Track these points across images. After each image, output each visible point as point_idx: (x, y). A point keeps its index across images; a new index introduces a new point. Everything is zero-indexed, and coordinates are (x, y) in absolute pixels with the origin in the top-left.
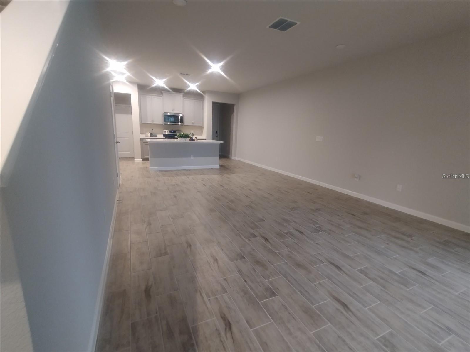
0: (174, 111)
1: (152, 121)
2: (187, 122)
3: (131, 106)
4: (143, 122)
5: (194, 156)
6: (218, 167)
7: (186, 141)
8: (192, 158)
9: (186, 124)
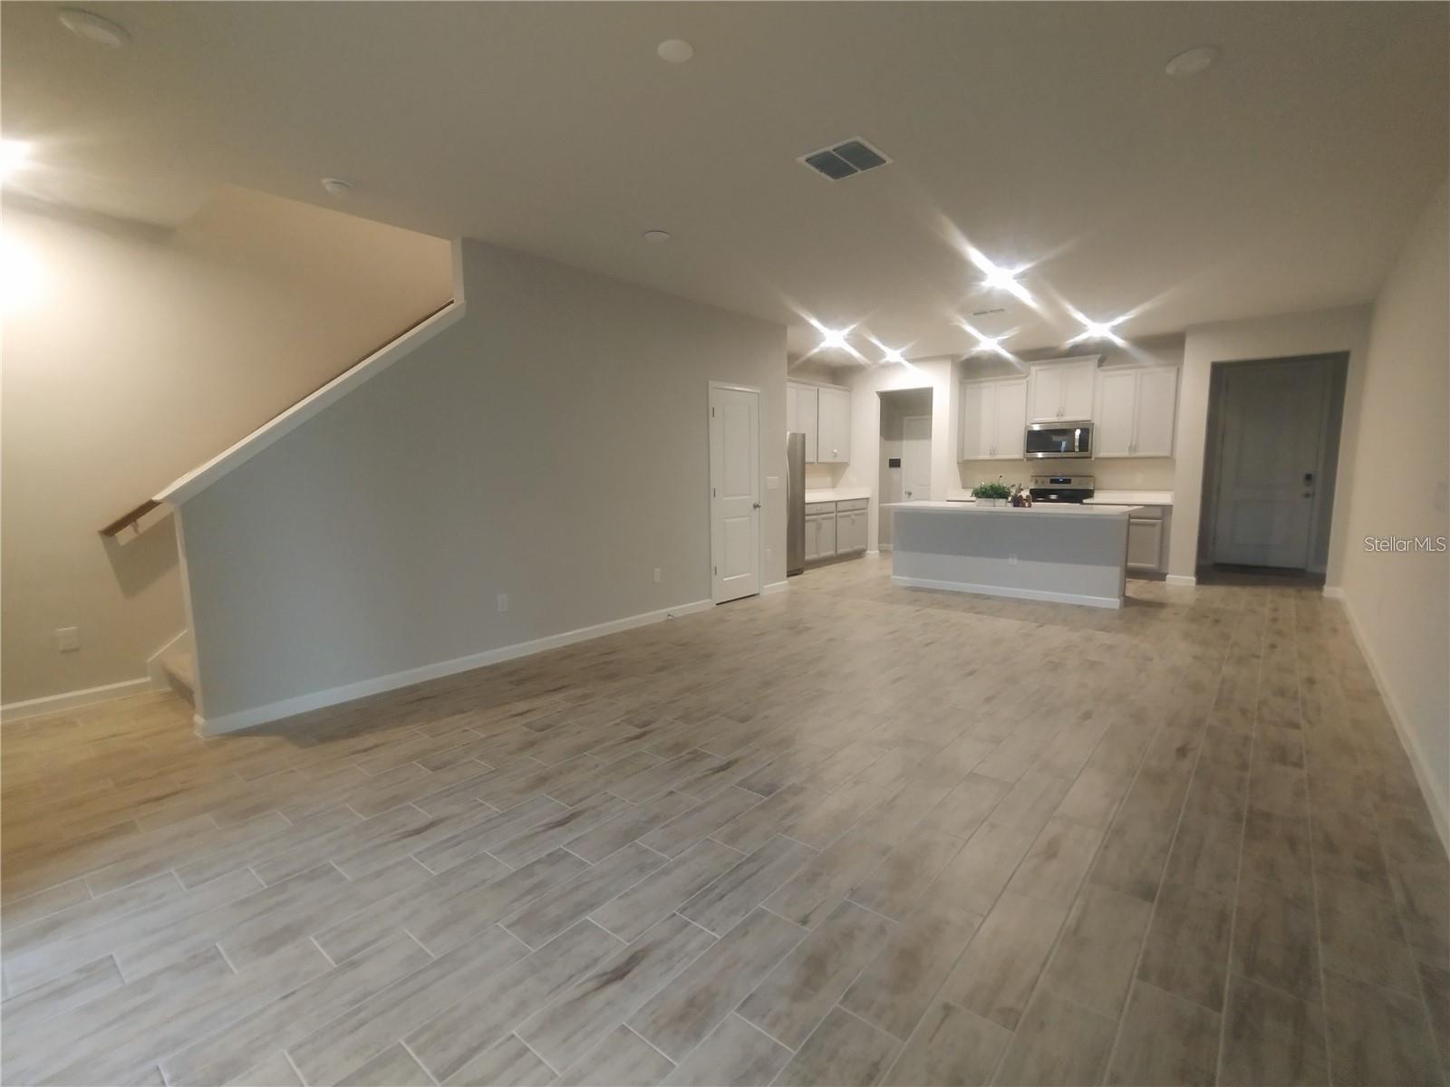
0: (1062, 416)
1: (993, 452)
2: (1104, 446)
3: (931, 419)
4: (967, 457)
5: (1019, 558)
6: (1114, 603)
7: (997, 509)
8: (1013, 561)
9: (1103, 454)
